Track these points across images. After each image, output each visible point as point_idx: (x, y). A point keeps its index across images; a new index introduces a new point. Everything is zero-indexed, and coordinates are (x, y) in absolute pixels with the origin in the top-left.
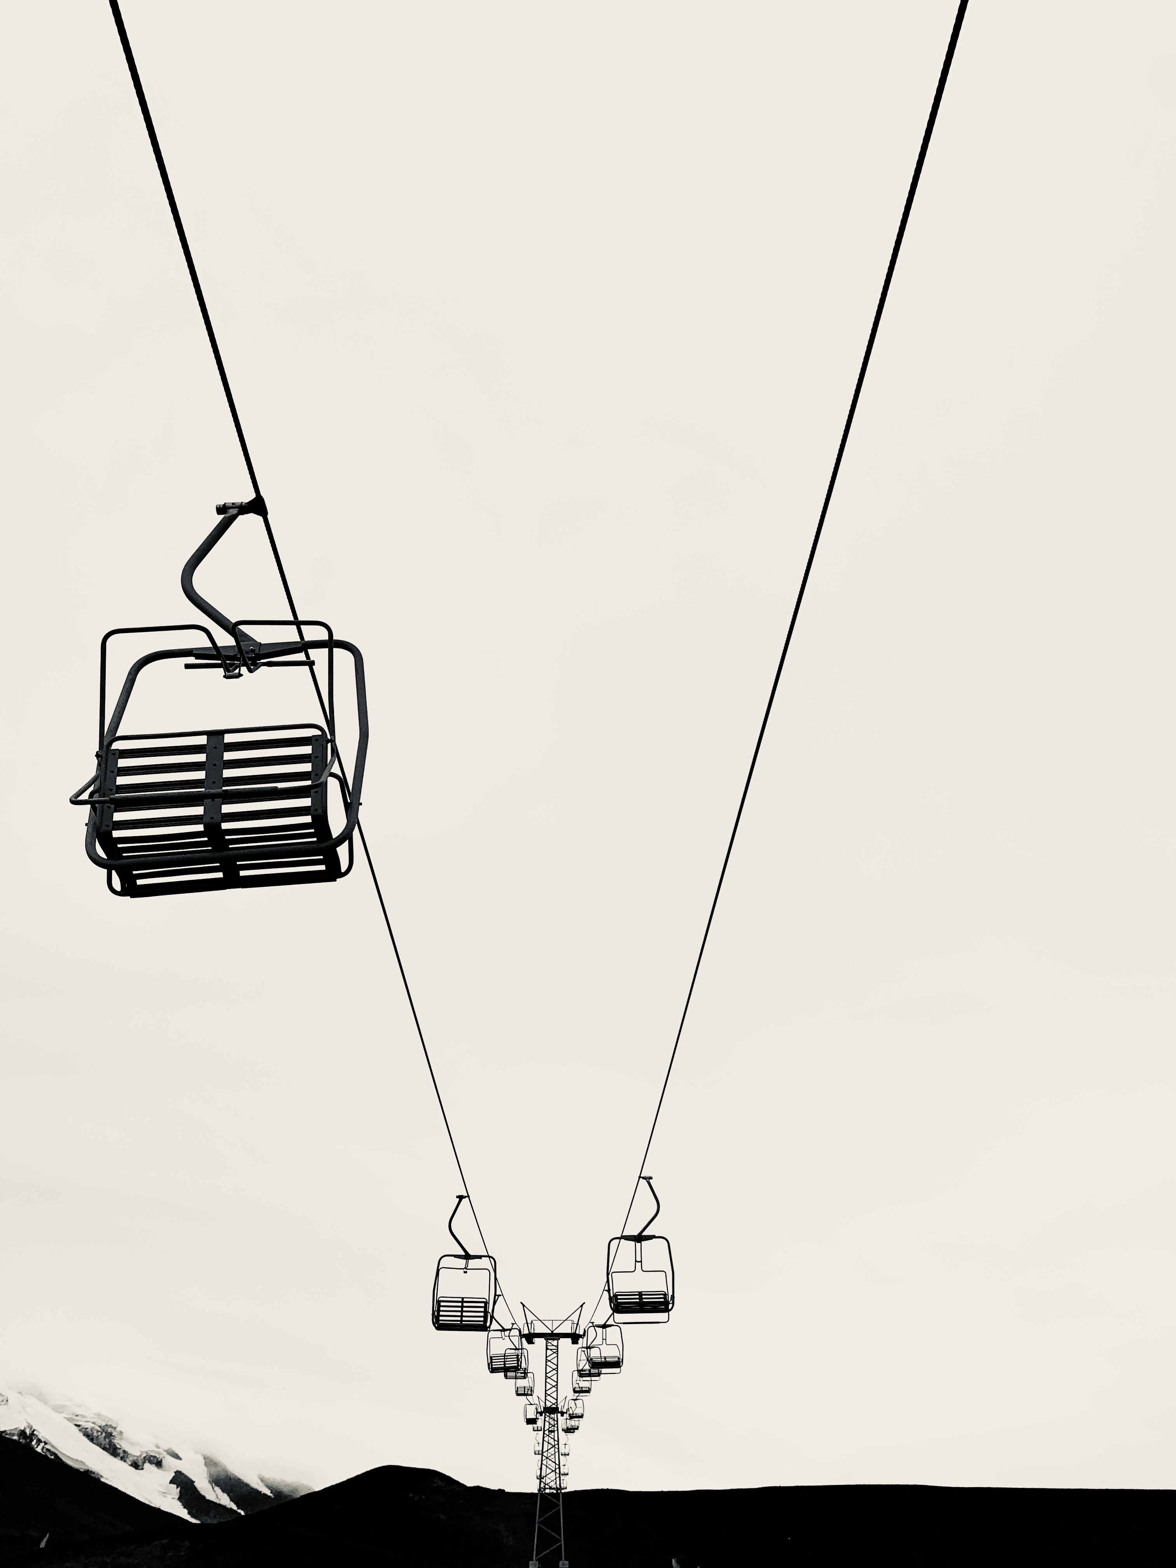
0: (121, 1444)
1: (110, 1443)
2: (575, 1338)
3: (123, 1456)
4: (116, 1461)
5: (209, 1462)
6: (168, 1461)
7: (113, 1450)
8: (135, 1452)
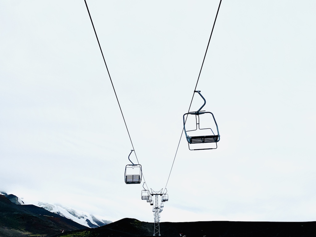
0: (76, 214)
1: (74, 214)
2: (161, 195)
3: (77, 216)
4: (75, 217)
5: (93, 217)
6: (85, 217)
7: (74, 215)
8: (79, 216)
